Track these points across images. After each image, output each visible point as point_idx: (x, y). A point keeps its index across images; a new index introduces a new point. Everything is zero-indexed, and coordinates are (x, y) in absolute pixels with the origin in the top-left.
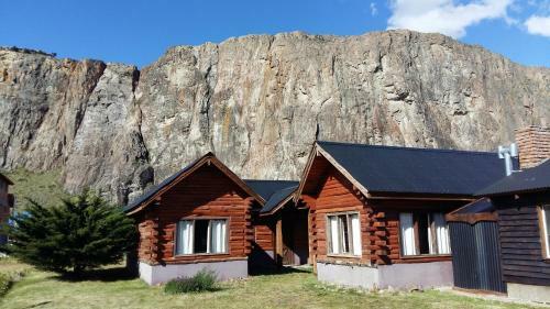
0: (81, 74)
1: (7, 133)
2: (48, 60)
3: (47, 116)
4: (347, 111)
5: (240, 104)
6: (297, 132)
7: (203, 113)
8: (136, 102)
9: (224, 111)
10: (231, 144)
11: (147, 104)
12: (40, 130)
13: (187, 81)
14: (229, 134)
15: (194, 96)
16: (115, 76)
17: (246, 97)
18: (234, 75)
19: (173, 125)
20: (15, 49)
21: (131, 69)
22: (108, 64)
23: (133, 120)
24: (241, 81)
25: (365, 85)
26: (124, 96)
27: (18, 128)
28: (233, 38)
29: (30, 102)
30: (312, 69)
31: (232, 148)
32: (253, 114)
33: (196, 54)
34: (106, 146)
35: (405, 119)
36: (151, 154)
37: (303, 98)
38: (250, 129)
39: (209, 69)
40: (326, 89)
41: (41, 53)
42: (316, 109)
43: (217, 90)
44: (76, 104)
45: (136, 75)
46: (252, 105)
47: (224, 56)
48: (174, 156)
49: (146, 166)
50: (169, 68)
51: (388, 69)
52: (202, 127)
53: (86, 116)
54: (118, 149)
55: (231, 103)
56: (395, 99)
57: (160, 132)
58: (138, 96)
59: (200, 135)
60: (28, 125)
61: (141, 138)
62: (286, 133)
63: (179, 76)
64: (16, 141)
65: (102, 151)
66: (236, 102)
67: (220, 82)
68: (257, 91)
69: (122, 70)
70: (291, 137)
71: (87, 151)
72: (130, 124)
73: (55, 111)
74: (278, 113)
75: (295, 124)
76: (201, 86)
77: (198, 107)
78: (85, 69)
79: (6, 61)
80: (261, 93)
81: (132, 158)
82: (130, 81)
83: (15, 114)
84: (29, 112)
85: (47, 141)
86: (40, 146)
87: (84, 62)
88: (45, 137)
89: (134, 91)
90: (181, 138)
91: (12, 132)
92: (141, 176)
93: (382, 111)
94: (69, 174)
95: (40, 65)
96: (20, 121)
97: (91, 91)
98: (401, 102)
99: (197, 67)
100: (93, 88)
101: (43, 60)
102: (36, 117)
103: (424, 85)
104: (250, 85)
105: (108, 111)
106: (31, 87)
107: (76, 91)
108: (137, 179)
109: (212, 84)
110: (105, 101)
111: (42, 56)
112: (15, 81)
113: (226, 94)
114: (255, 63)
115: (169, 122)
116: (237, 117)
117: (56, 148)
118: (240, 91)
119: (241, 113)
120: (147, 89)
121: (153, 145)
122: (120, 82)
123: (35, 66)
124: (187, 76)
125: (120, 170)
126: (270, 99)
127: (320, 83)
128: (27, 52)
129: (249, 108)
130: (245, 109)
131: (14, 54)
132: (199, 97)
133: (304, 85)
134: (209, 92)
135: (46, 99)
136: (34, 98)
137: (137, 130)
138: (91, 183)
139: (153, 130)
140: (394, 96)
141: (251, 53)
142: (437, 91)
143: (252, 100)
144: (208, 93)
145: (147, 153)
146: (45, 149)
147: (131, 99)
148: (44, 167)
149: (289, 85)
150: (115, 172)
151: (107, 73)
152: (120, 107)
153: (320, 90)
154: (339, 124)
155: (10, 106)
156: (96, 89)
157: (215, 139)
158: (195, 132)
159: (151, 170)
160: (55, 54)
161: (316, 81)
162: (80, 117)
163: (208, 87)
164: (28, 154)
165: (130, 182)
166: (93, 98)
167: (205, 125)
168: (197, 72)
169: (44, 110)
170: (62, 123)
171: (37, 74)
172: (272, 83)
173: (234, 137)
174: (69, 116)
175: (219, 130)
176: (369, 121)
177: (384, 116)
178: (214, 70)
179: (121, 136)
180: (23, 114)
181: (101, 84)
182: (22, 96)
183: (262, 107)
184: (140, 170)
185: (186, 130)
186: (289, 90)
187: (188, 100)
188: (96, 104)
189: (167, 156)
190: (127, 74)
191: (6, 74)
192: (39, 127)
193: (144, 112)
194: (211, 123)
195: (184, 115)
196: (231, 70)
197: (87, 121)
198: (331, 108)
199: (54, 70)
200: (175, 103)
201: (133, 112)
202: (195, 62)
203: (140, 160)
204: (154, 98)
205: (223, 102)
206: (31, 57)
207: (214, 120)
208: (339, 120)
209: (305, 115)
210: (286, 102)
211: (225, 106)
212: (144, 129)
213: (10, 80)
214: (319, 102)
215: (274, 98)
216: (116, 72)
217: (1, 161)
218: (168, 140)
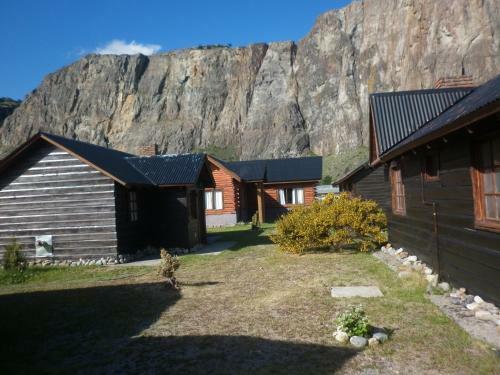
0: (248, 58)
1: (200, 118)
2: (224, 52)
3: (227, 99)
5: (385, 59)
7: (348, 75)
8: (294, 76)
9: (369, 70)
11: (302, 76)
12: (223, 112)
13: (333, 46)
15: (341, 59)
16: (276, 54)
17: (391, 52)
18: (379, 30)
19: (324, 92)
20: (201, 48)
21: (288, 44)
22: (270, 44)
23: (291, 92)
24: (386, 35)
26: (284, 72)
27: (207, 113)
29: (215, 90)
30: (456, 5)
32: (398, 69)
33: (342, 17)
34: (270, 120)
36: (308, 122)
37: (447, 41)
38: (395, 85)
39: (355, 29)
40: (474, 25)
41: (219, 46)
42: (462, 52)
43: (362, 50)
44: (246, 86)
45: (294, 49)
46: (396, 59)
47: (369, 12)
49: (303, 133)
50: (318, 36)
52: (348, 90)
53: (255, 96)
54: (278, 119)
55: (375, 60)
57: (313, 100)
58: (296, 69)
59: (346, 98)
60: (214, 109)
61: (297, 108)
62: (427, 84)
64: (207, 124)
65: (267, 125)
66: (381, 59)
67: (366, 40)
68: (401, 42)
69: (280, 48)
71: (256, 127)
72: (287, 97)
73: (231, 95)
74: (421, 63)
76: (346, 49)
77: (344, 70)
78: (251, 53)
79: (195, 59)
80: (405, 45)
81: (290, 128)
82: (289, 56)
83: (205, 101)
84: (214, 98)
85: (227, 121)
86: (223, 125)
87: (250, 47)
88: (226, 118)
89: (292, 64)
90: (331, 104)
91: (204, 117)
92: (298, 144)
94: (244, 147)
95: (218, 58)
96: (208, 107)
97: (256, 73)
99: (343, 30)
100: (258, 69)
101: (221, 51)
102: (219, 102)
104: (394, 38)
105: (271, 88)
106: (214, 78)
107: (245, 76)
108: (294, 146)
109: (357, 46)
110: (268, 78)
111: (220, 49)
112: (203, 74)
113: (369, 53)
114: (400, 11)
115: (320, 89)
116: (382, 74)
117: (234, 125)
118: (384, 46)
119: (385, 69)
120: (301, 61)
121: (308, 113)
122: (280, 59)
123: (215, 59)
124: (333, 40)
125: (281, 140)
126: (413, 50)
127: (467, 19)
128: (209, 48)
129: (394, 62)
130: (390, 65)
131: (198, 52)
132: (344, 60)
133: (448, 26)
134: (354, 52)
135: (226, 85)
136: (217, 87)
137: (294, 101)
139: (307, 99)
143: (396, 53)
144: (353, 55)
145: (304, 122)
146: (227, 128)
147: (289, 73)
148: (227, 143)
149: (432, 29)
150: (277, 142)
151: (269, 53)
152: (280, 83)
153: (466, 28)
154: (488, 66)
155: (201, 96)
156: (261, 70)
157: (362, 100)
158: (343, 97)
159: (307, 137)
160: (230, 45)
161: (461, 18)
162: (249, 97)
163: (353, 48)
164: (216, 133)
165: (289, 150)
166: (259, 79)
167: (351, 87)
168: (343, 35)
169: (225, 95)
170: (237, 105)
171: (218, 65)
172: (415, 31)
174: (242, 97)
175: (365, 91)
178: (359, 29)
179: (281, 110)
180: (210, 101)
181: (265, 64)
182: (209, 86)
183: (407, 58)
184: (296, 138)
185: (334, 96)
186: (432, 35)
187: (335, 65)
188: (261, 84)
189: (319, 123)
190: (285, 50)
191: (196, 70)
192: (221, 109)
193: (300, 83)
194: (357, 84)
195: (332, 80)
196: (375, 25)
197: (255, 100)
198: (479, 47)
199: (229, 59)
200: (325, 70)
201: (291, 85)
202: (341, 26)
203: (297, 129)
204: (308, 69)
205: (368, 61)
206: (212, 51)
207: (360, 80)
208: (489, 59)
209: (450, 60)
210: (429, 49)
211: (370, 64)
212: (300, 99)
213: (199, 75)
214: (466, 42)
215: (418, 47)
216: (276, 51)
217: (198, 141)
218: (320, 107)
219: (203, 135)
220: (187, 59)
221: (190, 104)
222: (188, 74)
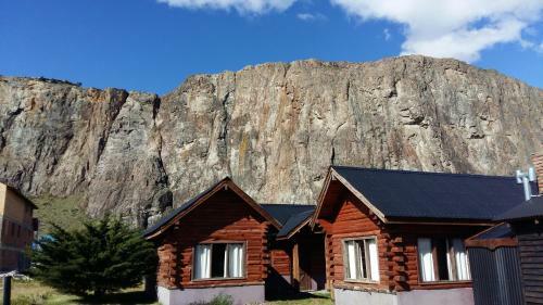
0: (104, 102)
1: (33, 159)
2: (73, 89)
3: (72, 142)
4: (362, 135)
5: (257, 129)
6: (313, 156)
7: (220, 138)
8: (157, 129)
9: (241, 136)
10: (249, 169)
11: (167, 130)
12: (65, 156)
13: (205, 108)
14: (246, 159)
15: (212, 121)
16: (137, 105)
17: (263, 123)
18: (251, 101)
19: (192, 150)
20: (43, 80)
21: (152, 97)
22: (131, 92)
23: (154, 146)
24: (257, 107)
25: (380, 109)
26: (145, 123)
27: (43, 154)
28: (249, 67)
29: (56, 129)
30: (326, 94)
31: (249, 173)
32: (269, 139)
33: (215, 83)
34: (127, 171)
35: (421, 143)
36: (171, 178)
37: (318, 123)
38: (266, 154)
39: (227, 96)
40: (341, 114)
41: (67, 82)
42: (331, 134)
43: (234, 117)
44: (99, 130)
45: (157, 103)
46: (268, 130)
47: (241, 84)
48: (192, 179)
49: (165, 190)
50: (188, 96)
51: (403, 94)
52: (219, 152)
53: (109, 143)
54: (139, 173)
55: (248, 128)
56: (411, 124)
57: (179, 157)
58: (159, 122)
59: (217, 159)
60: (53, 151)
61: (161, 163)
62: (301, 157)
63: (198, 103)
64: (42, 167)
65: (123, 176)
66: (253, 127)
67: (238, 108)
68: (273, 117)
69: (144, 97)
70: (307, 162)
71: (109, 176)
72: (150, 150)
73: (79, 138)
74: (294, 137)
75: (310, 148)
76: (219, 113)
77: (216, 132)
78: (108, 98)
79: (34, 91)
80: (277, 119)
81: (152, 182)
82: (151, 108)
83: (41, 141)
84: (55, 139)
85: (71, 167)
86: (65, 171)
87: (108, 91)
88: (69, 162)
89: (154, 118)
90: (199, 163)
91: (38, 158)
92: (160, 200)
93: (398, 135)
94: (92, 199)
95: (65, 94)
96: (46, 148)
97: (113, 119)
98: (416, 126)
99: (215, 94)
100: (116, 115)
101: (69, 89)
102: (62, 143)
103: (440, 109)
104: (266, 111)
105: (129, 137)
106: (57, 115)
107: (99, 118)
108: (156, 203)
109: (229, 112)
110: (127, 127)
111: (68, 86)
112: (42, 109)
113: (243, 120)
114: (272, 90)
115: (187, 147)
116: (254, 141)
117: (80, 173)
118: (257, 117)
119: (257, 138)
120: (167, 116)
121: (172, 169)
122: (142, 110)
123: (61, 95)
124: (205, 103)
125: (140, 195)
126: (286, 125)
127: (335, 108)
128: (54, 82)
129: (266, 133)
130: (262, 135)
131: (41, 84)
132: (217, 123)
133: (320, 111)
134: (226, 118)
135: (71, 126)
136: (60, 126)
137: (157, 154)
138: (112, 207)
139: (172, 155)
140: (409, 120)
141: (268, 80)
142: (453, 115)
143: (269, 125)
145: (166, 178)
146: (69, 174)
147: (151, 126)
148: (68, 192)
149: (304, 110)
150: (136, 196)
151: (129, 101)
152: (140, 134)
153: (335, 115)
154: (354, 149)
155: (36, 133)
156: (119, 117)
157: (233, 163)
158: (213, 157)
159: (170, 195)
160: (80, 84)
161: (331, 106)
162: (102, 144)
163: (226, 113)
164: (52, 179)
165: (150, 206)
166: (116, 125)
167: (223, 150)
168: (215, 99)
169: (69, 137)
170: (86, 150)
171: (64, 103)
172: (287, 109)
173: (251, 162)
174: (93, 142)
175: (236, 155)
176: (385, 145)
177: (400, 140)
178: (231, 97)
179: (142, 162)
180: (49, 141)
181: (124, 112)
182: (49, 124)
183: (279, 130)
184: (159, 194)
185: (204, 155)
186: (305, 115)
187: (206, 126)
188: (117, 131)
189: (185, 181)
190: (148, 102)
191: (33, 103)
192: (63, 153)
193: (164, 138)
194: (229, 148)
195: (202, 140)
196: (247, 97)
197: (109, 147)
198: (346, 132)
199: (79, 99)
200: (194, 129)
201: (154, 138)
202: (214, 91)
203: (160, 185)
204: (174, 125)
205: (240, 128)
206: (58, 87)
207: (231, 145)
208: (354, 144)
209: (321, 139)
210: (302, 126)
211: (242, 131)
212: (164, 154)
213: (37, 108)
214: (334, 126)
215: (290, 123)
216: (137, 100)
217: (27, 186)
218: (187, 165)
219: (35, 179)
220: (23, 89)
221: (20, 141)
222: (22, 106)
